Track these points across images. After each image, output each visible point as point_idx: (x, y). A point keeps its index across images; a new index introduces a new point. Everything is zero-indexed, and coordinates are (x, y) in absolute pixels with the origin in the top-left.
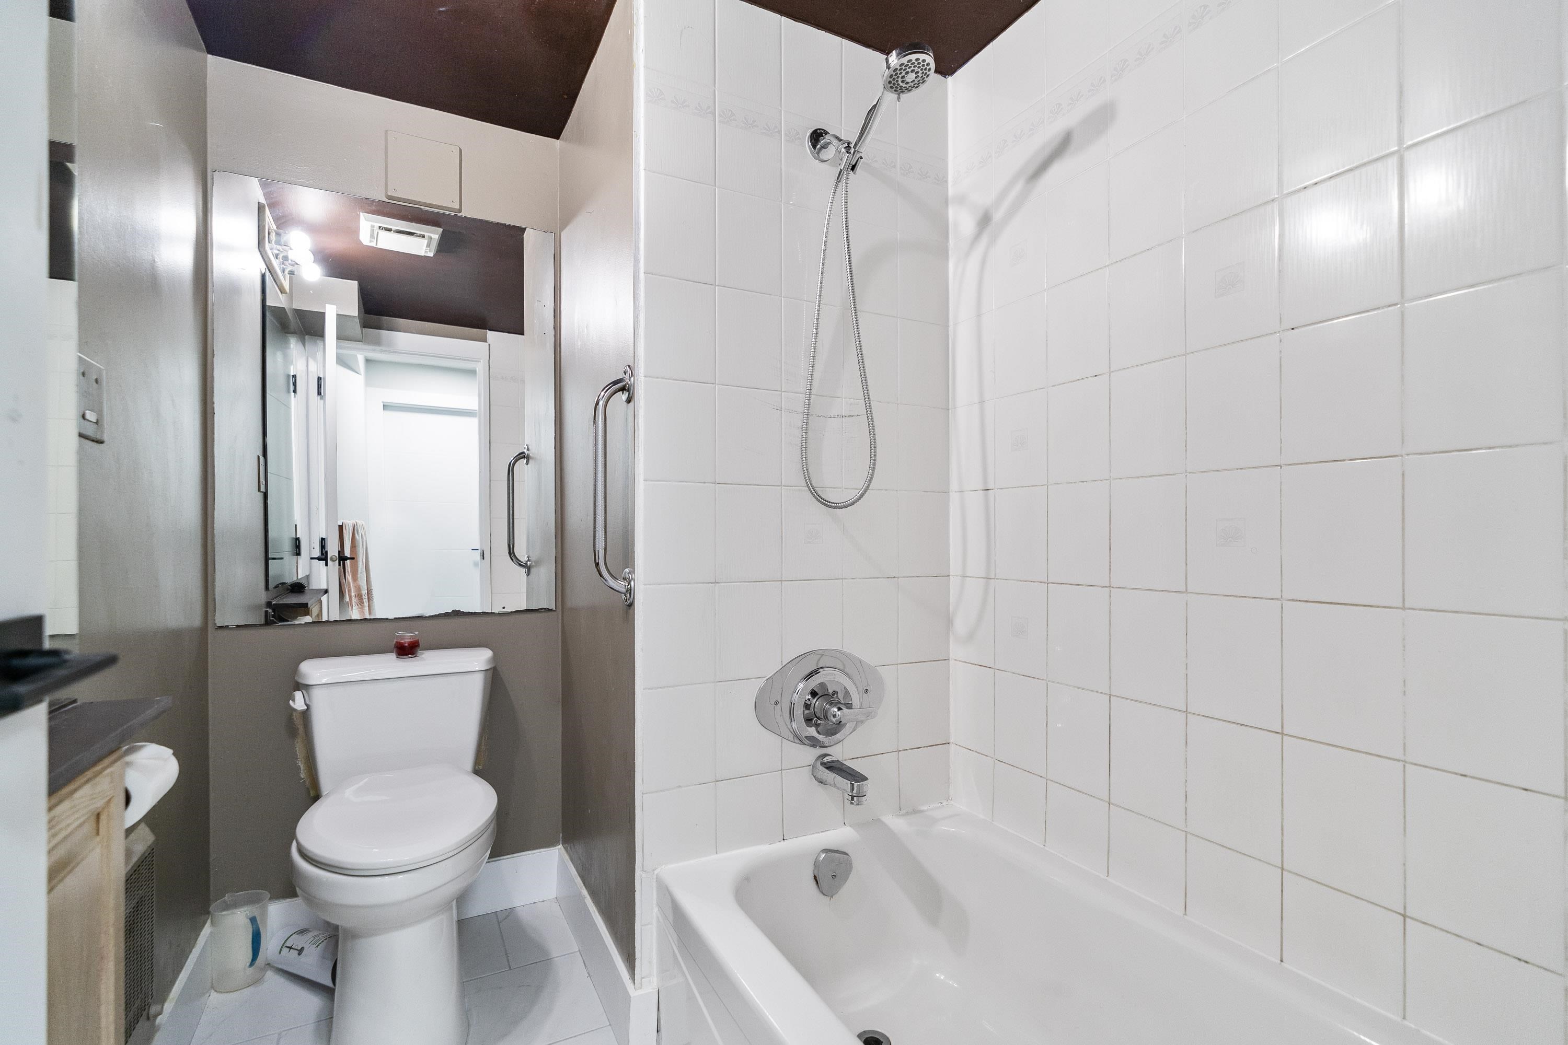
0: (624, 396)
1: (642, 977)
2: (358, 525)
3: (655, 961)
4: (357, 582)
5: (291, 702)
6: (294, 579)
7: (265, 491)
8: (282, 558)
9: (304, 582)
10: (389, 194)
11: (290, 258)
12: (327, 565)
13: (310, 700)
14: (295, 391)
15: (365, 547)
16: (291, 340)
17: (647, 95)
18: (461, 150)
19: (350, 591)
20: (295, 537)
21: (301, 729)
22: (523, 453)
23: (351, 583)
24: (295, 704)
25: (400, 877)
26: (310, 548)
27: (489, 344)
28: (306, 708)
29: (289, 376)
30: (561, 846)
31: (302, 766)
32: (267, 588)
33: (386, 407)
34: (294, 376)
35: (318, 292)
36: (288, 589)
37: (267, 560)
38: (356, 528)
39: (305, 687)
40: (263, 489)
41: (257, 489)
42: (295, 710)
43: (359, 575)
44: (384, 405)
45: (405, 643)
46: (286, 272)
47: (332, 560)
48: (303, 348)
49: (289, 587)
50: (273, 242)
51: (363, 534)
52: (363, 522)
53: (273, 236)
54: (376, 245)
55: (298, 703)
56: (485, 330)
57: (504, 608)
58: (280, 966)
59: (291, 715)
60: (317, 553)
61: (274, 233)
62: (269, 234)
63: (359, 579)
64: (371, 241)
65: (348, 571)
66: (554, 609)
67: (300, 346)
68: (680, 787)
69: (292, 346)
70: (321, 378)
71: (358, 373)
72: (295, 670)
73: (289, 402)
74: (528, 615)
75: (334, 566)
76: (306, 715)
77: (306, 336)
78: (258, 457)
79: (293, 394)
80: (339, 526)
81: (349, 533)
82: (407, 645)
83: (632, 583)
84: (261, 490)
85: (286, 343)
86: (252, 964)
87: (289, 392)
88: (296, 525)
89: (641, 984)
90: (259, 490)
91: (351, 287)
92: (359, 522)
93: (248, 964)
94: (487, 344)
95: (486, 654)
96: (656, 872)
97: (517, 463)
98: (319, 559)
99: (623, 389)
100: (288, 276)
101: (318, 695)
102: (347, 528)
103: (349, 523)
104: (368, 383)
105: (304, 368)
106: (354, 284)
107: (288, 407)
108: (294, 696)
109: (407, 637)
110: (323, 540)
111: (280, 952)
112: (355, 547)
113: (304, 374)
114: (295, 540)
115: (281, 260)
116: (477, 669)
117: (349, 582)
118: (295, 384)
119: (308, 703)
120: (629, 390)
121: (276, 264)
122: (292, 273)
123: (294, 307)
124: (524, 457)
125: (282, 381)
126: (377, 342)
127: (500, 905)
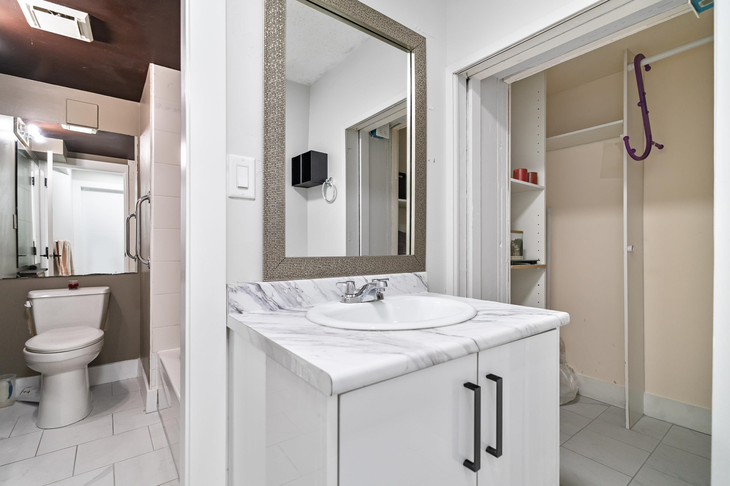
0: (148, 201)
1: (152, 386)
2: (66, 242)
3: (157, 381)
4: (66, 267)
5: (25, 305)
6: (33, 264)
7: (16, 228)
8: (26, 256)
9: (37, 266)
10: (67, 122)
11: (29, 134)
12: (48, 258)
13: (32, 303)
14: (33, 184)
15: (70, 250)
16: (32, 162)
17: (155, 105)
18: (98, 106)
19: (62, 271)
20: (33, 247)
21: (30, 316)
22: (134, 214)
23: (63, 267)
24: (26, 305)
25: (62, 353)
26: (41, 251)
27: (129, 166)
28: (31, 306)
29: (30, 178)
30: (139, 359)
31: (30, 329)
32: (17, 267)
33: (82, 188)
34: (33, 178)
35: (43, 146)
36: (28, 268)
37: (17, 256)
38: (65, 243)
39: (30, 299)
40: (15, 227)
41: (13, 228)
42: (27, 307)
43: (67, 264)
44: (81, 188)
45: (72, 284)
46: (28, 139)
47: (50, 256)
48: (38, 166)
49: (29, 267)
50: (21, 129)
51: (69, 246)
52: (69, 240)
53: (21, 127)
54: (69, 129)
55: (28, 304)
56: (127, 160)
57: (116, 272)
58: (21, 400)
59: (26, 311)
60: (44, 253)
61: (21, 126)
62: (19, 126)
63: (67, 266)
64: (67, 128)
65: (61, 262)
66: (137, 272)
67: (36, 166)
68: (167, 326)
69: (32, 164)
70: (46, 179)
71: (67, 174)
72: (27, 293)
73: (31, 188)
74: (126, 275)
75: (51, 259)
76: (31, 308)
77: (39, 161)
78: (13, 215)
79: (32, 185)
80: (56, 242)
81: (62, 246)
82: (73, 285)
83: (150, 261)
84: (15, 228)
85: (29, 164)
86: (9, 398)
87: (30, 184)
88: (34, 242)
89: (152, 388)
90: (14, 228)
91: (60, 142)
92: (67, 240)
93: (7, 398)
94: (128, 166)
95: (107, 288)
96: (157, 353)
97: (131, 218)
98: (44, 256)
99: (147, 199)
100: (29, 140)
101: (36, 302)
102: (60, 243)
103: (61, 241)
104: (73, 177)
105: (38, 174)
106: (61, 141)
107: (30, 191)
108: (26, 302)
109: (73, 282)
110: (47, 248)
111: (21, 394)
112: (65, 251)
113: (38, 177)
114: (33, 248)
115: (25, 134)
116: (102, 293)
117: (61, 267)
118: (33, 181)
119: (32, 305)
120: (149, 199)
121: (22, 137)
122: (30, 139)
123: (32, 150)
124: (134, 216)
125: (27, 180)
126: (74, 164)
127: (114, 380)
